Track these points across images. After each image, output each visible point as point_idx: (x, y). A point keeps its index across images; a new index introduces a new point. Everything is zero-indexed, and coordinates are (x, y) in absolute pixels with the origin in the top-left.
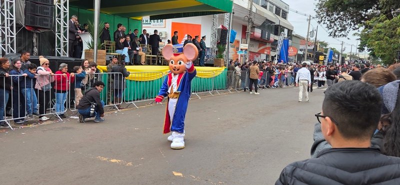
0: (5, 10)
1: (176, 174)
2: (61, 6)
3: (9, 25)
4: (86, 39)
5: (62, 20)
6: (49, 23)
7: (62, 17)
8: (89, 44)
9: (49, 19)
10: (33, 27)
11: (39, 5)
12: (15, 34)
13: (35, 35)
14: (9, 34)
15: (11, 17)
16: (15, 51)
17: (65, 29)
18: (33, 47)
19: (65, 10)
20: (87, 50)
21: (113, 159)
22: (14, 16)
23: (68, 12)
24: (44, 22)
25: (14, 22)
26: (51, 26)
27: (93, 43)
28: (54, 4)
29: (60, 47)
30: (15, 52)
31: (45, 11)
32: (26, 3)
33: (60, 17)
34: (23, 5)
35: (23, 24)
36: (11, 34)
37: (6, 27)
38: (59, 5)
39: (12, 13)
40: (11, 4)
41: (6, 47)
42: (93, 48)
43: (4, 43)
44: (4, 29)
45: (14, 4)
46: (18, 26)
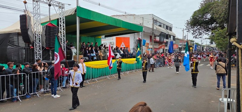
0: (37, 41)
3: (39, 47)
4: (74, 50)
5: (63, 43)
7: (63, 41)
8: (75, 53)
10: (49, 47)
11: (52, 38)
13: (51, 51)
15: (40, 44)
16: (41, 59)
17: (64, 47)
18: (50, 56)
19: (64, 38)
20: (74, 56)
22: (41, 44)
25: (41, 46)
27: (77, 52)
28: (59, 36)
30: (41, 60)
32: (46, 37)
34: (45, 38)
35: (45, 46)
36: (40, 52)
37: (37, 49)
38: (61, 37)
39: (40, 42)
40: (39, 38)
41: (38, 57)
42: (77, 55)
43: (37, 56)
44: (36, 50)
45: (41, 38)
46: (43, 48)
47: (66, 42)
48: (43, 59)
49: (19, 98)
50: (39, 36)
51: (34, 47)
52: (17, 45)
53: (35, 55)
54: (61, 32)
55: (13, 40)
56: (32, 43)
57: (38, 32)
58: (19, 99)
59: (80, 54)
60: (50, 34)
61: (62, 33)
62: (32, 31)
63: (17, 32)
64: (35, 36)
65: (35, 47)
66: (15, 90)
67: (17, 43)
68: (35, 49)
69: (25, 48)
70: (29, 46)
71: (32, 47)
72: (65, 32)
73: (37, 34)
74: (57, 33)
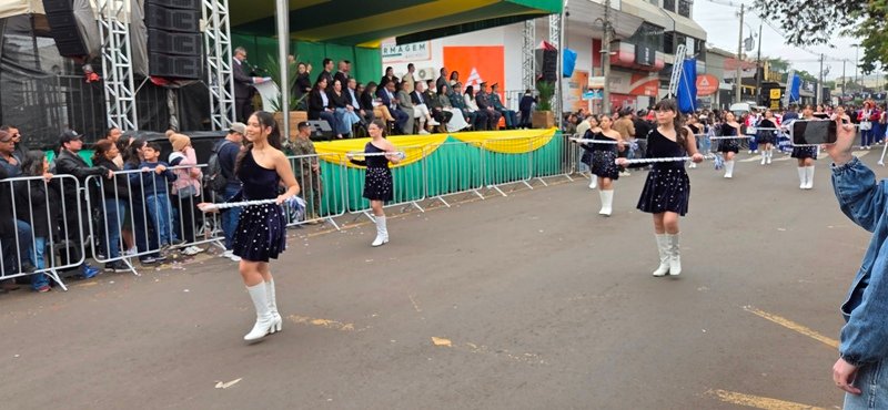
0: (112, 49)
1: (438, 342)
2: (216, 32)
3: (122, 77)
4: (270, 94)
5: (219, 58)
6: (194, 67)
7: (219, 53)
8: (274, 103)
9: (194, 60)
10: (164, 78)
11: (173, 35)
12: (133, 94)
13: (171, 94)
14: (123, 94)
15: (124, 62)
16: (135, 127)
17: (226, 76)
18: (169, 117)
19: (223, 39)
21: (317, 319)
22: (129, 60)
23: (229, 42)
24: (186, 67)
25: (130, 70)
26: (199, 72)
27: (280, 99)
28: (202, 30)
29: (218, 112)
30: (136, 129)
31: (185, 44)
32: (149, 32)
33: (214, 54)
34: (144, 37)
35: (146, 72)
36: (127, 95)
37: (116, 83)
38: (212, 32)
39: (125, 54)
40: (122, 36)
41: (119, 120)
42: (281, 109)
43: (114, 112)
44: (112, 86)
45: (127, 38)
46: (138, 78)
47: (234, 54)
48: (143, 127)
49: (55, 273)
50: (120, 29)
51: (102, 75)
52: (33, 66)
53: (109, 110)
54: (209, 12)
55: (14, 49)
56: (92, 57)
57: (112, 12)
58: (57, 279)
59: (293, 108)
60: (163, 21)
61: (215, 16)
62: (89, 6)
63: (28, 10)
64: (105, 29)
65: (105, 76)
66: (38, 245)
67: (33, 59)
68: (106, 84)
69: (64, 82)
70: (79, 70)
71: (94, 76)
72: (226, 10)
73: (109, 18)
74: (192, 13)
